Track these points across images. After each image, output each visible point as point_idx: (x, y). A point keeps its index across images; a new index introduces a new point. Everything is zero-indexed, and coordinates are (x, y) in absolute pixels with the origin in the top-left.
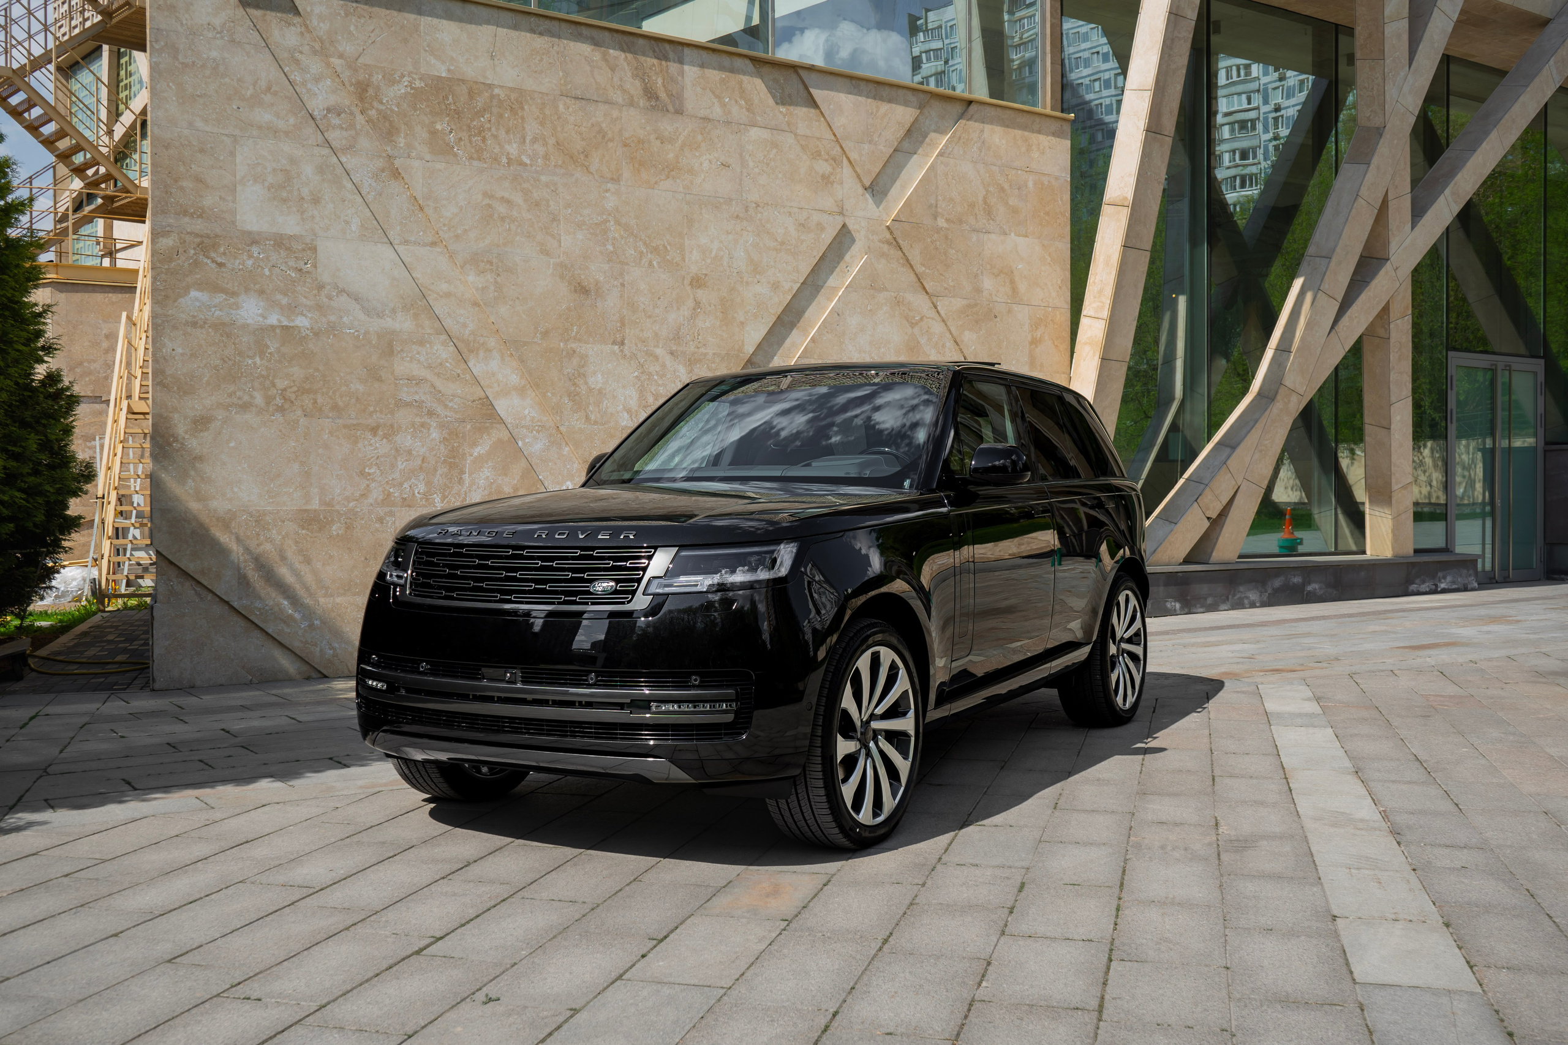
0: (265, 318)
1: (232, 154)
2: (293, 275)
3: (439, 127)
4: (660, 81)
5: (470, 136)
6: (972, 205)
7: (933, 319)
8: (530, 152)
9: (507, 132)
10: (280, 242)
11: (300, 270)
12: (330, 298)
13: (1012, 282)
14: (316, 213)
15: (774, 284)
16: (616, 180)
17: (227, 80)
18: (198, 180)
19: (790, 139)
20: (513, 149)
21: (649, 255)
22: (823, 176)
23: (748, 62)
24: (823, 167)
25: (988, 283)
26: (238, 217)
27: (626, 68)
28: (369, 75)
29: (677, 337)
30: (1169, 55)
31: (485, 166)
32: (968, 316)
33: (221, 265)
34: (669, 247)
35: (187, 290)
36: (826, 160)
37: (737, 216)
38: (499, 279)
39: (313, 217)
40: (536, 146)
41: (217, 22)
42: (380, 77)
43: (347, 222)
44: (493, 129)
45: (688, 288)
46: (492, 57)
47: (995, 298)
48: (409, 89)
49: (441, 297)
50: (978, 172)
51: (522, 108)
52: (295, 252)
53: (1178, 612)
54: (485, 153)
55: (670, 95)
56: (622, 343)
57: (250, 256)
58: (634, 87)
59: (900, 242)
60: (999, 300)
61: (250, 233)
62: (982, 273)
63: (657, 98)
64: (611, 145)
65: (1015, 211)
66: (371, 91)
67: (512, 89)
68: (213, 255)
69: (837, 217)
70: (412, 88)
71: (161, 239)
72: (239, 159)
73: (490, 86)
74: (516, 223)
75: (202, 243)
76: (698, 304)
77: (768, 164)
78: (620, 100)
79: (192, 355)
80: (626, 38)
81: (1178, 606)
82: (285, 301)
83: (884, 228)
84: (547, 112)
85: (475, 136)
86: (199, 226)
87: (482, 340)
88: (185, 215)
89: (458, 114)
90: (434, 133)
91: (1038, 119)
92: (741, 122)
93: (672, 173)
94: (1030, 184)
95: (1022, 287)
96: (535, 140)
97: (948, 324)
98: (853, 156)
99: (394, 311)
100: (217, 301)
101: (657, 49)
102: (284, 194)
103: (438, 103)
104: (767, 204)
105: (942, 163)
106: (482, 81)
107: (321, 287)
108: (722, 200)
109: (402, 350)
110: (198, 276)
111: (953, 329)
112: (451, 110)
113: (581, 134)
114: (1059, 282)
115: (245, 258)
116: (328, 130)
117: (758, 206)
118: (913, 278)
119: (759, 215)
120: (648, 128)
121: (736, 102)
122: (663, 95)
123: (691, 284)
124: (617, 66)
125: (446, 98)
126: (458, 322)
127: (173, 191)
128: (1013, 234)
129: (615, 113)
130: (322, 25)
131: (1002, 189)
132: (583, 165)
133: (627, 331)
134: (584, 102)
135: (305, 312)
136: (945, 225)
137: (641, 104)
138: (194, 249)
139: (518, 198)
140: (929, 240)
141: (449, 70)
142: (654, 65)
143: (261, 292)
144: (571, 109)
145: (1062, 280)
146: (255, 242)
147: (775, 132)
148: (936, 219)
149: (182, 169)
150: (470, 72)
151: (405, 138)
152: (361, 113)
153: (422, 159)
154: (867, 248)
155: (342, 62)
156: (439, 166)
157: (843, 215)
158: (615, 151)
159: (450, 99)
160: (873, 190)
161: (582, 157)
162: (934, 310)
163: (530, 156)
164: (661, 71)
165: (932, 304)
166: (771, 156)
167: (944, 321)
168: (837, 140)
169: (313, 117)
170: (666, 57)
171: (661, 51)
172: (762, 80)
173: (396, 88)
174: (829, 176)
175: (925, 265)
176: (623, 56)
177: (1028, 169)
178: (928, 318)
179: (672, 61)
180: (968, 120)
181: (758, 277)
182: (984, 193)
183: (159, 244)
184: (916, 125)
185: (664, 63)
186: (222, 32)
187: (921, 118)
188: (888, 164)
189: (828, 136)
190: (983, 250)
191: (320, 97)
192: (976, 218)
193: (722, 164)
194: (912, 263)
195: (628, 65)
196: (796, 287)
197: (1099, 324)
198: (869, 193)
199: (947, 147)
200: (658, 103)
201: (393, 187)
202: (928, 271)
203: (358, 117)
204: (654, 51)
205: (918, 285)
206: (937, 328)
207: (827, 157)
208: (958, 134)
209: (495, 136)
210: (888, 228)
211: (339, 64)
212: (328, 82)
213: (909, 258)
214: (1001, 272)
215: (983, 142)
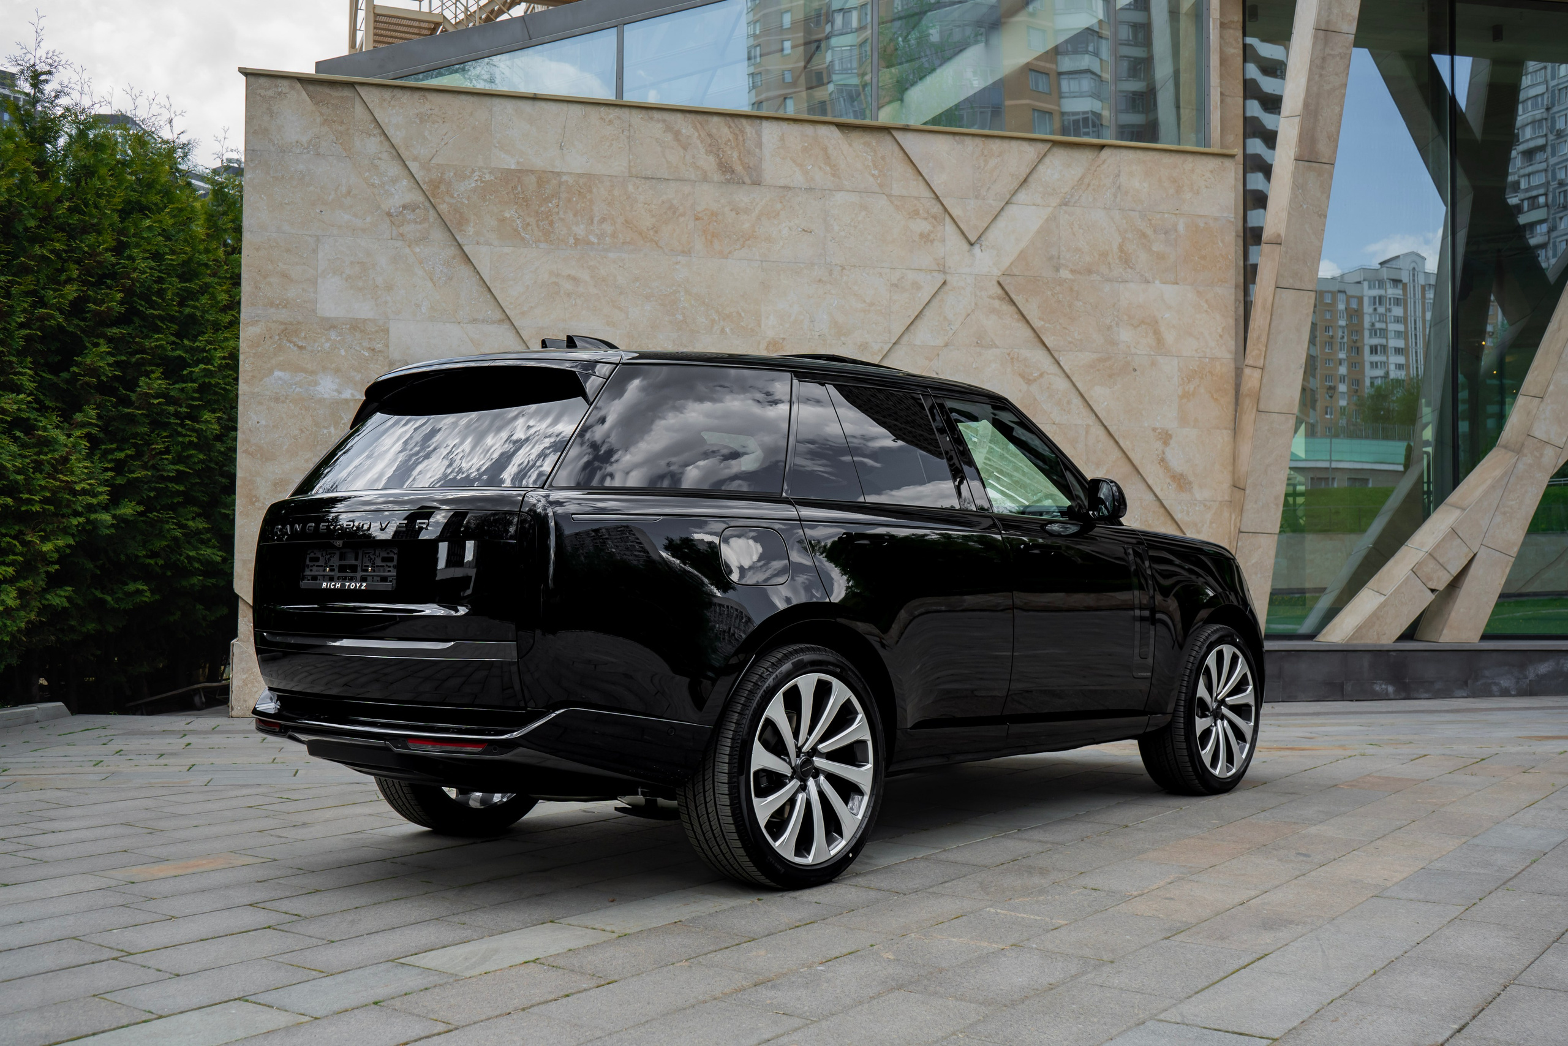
0: (340, 393)
1: (315, 251)
2: (367, 354)
3: (507, 215)
4: (735, 155)
5: (537, 221)
6: (1104, 255)
7: (1055, 374)
8: (597, 231)
9: (575, 215)
10: (356, 326)
11: (373, 350)
13: (1157, 333)
14: (389, 298)
15: (861, 345)
16: (687, 252)
17: (312, 188)
18: (285, 276)
19: (884, 201)
20: (580, 230)
21: (722, 323)
22: (922, 235)
23: (834, 129)
24: (923, 226)
25: (1125, 335)
26: (318, 306)
27: (700, 145)
28: (442, 174)
30: (1321, 75)
31: (552, 247)
32: (1098, 370)
33: (301, 348)
34: (743, 314)
35: (271, 371)
36: (926, 219)
37: (820, 280)
39: (386, 302)
40: (604, 226)
41: (304, 140)
42: (452, 174)
43: (418, 306)
44: (561, 213)
46: (561, 148)
47: (1133, 350)
48: (479, 183)
50: (1113, 219)
51: (591, 192)
52: (368, 334)
53: (1392, 696)
54: (552, 235)
55: (747, 168)
57: (328, 340)
58: (708, 162)
59: (1013, 296)
60: (1139, 352)
61: (328, 319)
62: (1117, 324)
63: (733, 172)
64: (682, 219)
65: (1161, 257)
66: (443, 188)
67: (581, 175)
68: (295, 339)
69: (935, 274)
70: (482, 182)
71: (250, 328)
72: (320, 255)
73: (558, 174)
74: (582, 298)
75: (286, 329)
77: (855, 227)
78: (693, 177)
79: (274, 426)
80: (699, 118)
81: (1391, 689)
82: (358, 377)
83: (995, 283)
84: (616, 193)
85: (543, 220)
86: (283, 315)
88: (271, 307)
89: (526, 201)
90: (502, 220)
91: (1190, 159)
92: (825, 187)
93: (748, 242)
94: (1181, 228)
95: (1169, 337)
96: (603, 220)
97: (1074, 379)
98: (955, 212)
100: (298, 379)
101: (733, 125)
102: (361, 284)
103: (507, 193)
104: (855, 266)
105: (1066, 212)
106: (551, 170)
107: (391, 364)
108: (802, 266)
110: (281, 359)
111: (1079, 385)
112: (519, 198)
113: (650, 211)
114: (1220, 330)
115: (323, 341)
116: (403, 225)
117: (843, 268)
118: (1029, 333)
119: (845, 278)
120: (722, 201)
121: (820, 168)
122: (739, 168)
123: (767, 349)
124: (690, 144)
125: (515, 188)
127: (263, 286)
128: (1157, 282)
129: (687, 189)
130: (398, 133)
131: (1144, 235)
132: (652, 240)
134: (654, 181)
136: (1070, 276)
137: (715, 179)
138: (279, 335)
139: (584, 275)
140: (1049, 293)
141: (518, 163)
142: (729, 140)
143: (337, 371)
144: (640, 189)
145: (1223, 329)
146: (333, 327)
147: (864, 195)
148: (1057, 270)
149: (270, 267)
150: (539, 163)
151: (474, 227)
152: (434, 207)
153: (491, 244)
154: (973, 304)
155: (417, 164)
156: (506, 250)
157: (945, 273)
158: (687, 225)
159: (519, 189)
160: (981, 246)
161: (651, 233)
162: (1056, 366)
163: (597, 235)
164: (737, 145)
165: (1053, 360)
166: (860, 219)
167: (1068, 377)
168: (937, 198)
169: (389, 214)
170: (742, 132)
171: (737, 126)
172: (850, 145)
173: (467, 182)
174: (929, 235)
175: (1043, 319)
176: (696, 134)
177: (1177, 212)
178: (1048, 374)
179: (749, 135)
180: (1099, 166)
181: (843, 339)
182: (1120, 240)
183: (248, 332)
184: (1035, 176)
185: (740, 138)
186: (308, 147)
187: (1041, 168)
188: (999, 218)
189: (928, 194)
190: (1119, 301)
191: (396, 197)
192: (1110, 268)
193: (804, 230)
194: (1028, 318)
195: (702, 142)
196: (887, 348)
197: (1257, 374)
198: (977, 248)
199: (1072, 196)
200: (733, 176)
201: (464, 271)
202: (1047, 325)
203: (432, 212)
204: (730, 127)
205: (1036, 340)
206: (1061, 384)
207: (926, 216)
208: (1086, 181)
209: (562, 220)
210: (999, 283)
211: (414, 166)
212: (405, 182)
213: (1025, 313)
214: (1143, 322)
215: (1119, 187)
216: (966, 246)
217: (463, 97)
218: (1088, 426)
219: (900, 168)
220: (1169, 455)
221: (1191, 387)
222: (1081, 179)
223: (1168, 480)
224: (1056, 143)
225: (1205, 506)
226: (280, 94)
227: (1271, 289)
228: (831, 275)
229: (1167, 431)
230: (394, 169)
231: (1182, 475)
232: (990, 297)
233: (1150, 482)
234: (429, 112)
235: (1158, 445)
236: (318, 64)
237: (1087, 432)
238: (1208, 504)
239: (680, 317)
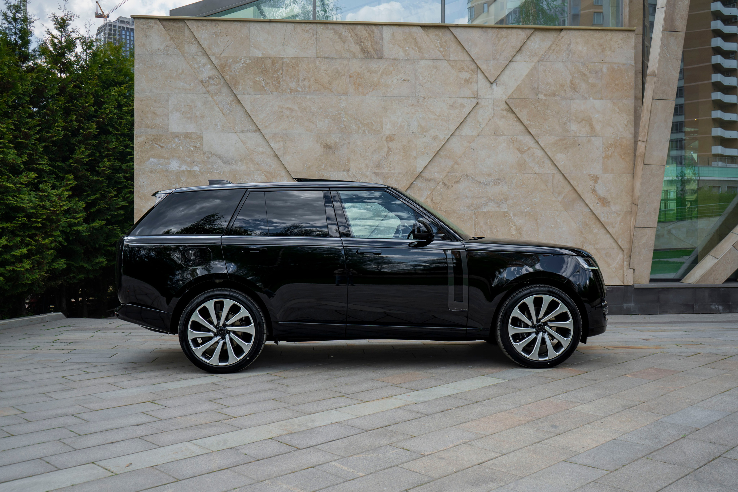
0: (180, 168)
1: (168, 101)
2: (193, 149)
3: (258, 79)
4: (369, 44)
5: (272, 82)
6: (562, 86)
7: (536, 148)
8: (301, 85)
9: (290, 78)
10: (187, 136)
11: (196, 147)
12: (208, 157)
13: (591, 125)
14: (202, 122)
15: (434, 137)
16: (346, 94)
17: (166, 71)
18: (154, 113)
19: (445, 63)
20: (293, 85)
21: (363, 128)
22: (465, 80)
23: (419, 28)
24: (466, 75)
25: (574, 127)
26: (170, 127)
27: (352, 40)
28: (226, 61)
29: (378, 166)
31: (280, 94)
32: (559, 145)
33: (162, 147)
34: (374, 123)
35: (148, 159)
36: (467, 72)
37: (413, 105)
38: (286, 144)
39: (201, 124)
40: (304, 83)
41: (162, 48)
42: (231, 61)
43: (216, 125)
44: (284, 77)
45: (385, 142)
46: (283, 45)
47: (578, 135)
48: (244, 64)
49: (259, 154)
50: (567, 67)
51: (298, 66)
52: (193, 139)
53: (721, 312)
54: (279, 88)
55: (376, 50)
56: (348, 170)
57: (175, 143)
58: (356, 49)
59: (514, 109)
60: (581, 135)
61: (174, 133)
62: (569, 122)
63: (368, 53)
64: (343, 77)
65: (593, 85)
66: (227, 67)
67: (293, 58)
68: (159, 143)
69: (472, 99)
71: (139, 138)
72: (170, 102)
73: (282, 58)
74: (294, 118)
75: (155, 138)
76: (390, 149)
77: (431, 77)
78: (348, 56)
79: (150, 184)
80: (351, 26)
81: (721, 308)
82: (189, 160)
83: (504, 103)
84: (310, 66)
85: (275, 81)
86: (154, 132)
87: (278, 172)
88: (148, 128)
89: (267, 72)
90: (255, 82)
91: (610, 33)
92: (415, 58)
93: (376, 87)
94: (604, 70)
95: (598, 128)
96: (304, 80)
97: (546, 150)
98: (483, 67)
99: (236, 162)
100: (161, 162)
101: (368, 29)
102: (189, 116)
103: (258, 69)
104: (430, 97)
105: (542, 65)
106: (278, 56)
107: (204, 153)
108: (404, 98)
109: (240, 178)
110: (153, 152)
111: (549, 154)
112: (263, 71)
113: (327, 74)
114: (626, 122)
115: (172, 143)
116: (208, 87)
117: (425, 98)
118: (521, 128)
119: (425, 103)
120: (363, 67)
122: (371, 51)
123: (386, 140)
124: (346, 40)
125: (261, 66)
126: (267, 165)
127: (144, 118)
128: (591, 99)
129: (345, 62)
130: (205, 42)
131: (584, 75)
132: (328, 88)
133: (351, 164)
134: (329, 59)
135: (197, 164)
136: (544, 98)
137: (360, 57)
138: (152, 141)
139: (295, 107)
140: (533, 107)
141: (263, 54)
142: (366, 37)
143: (179, 157)
144: (322, 64)
145: (628, 122)
146: (177, 137)
147: (435, 61)
148: (537, 95)
149: (147, 109)
150: (272, 53)
151: (242, 86)
152: (223, 77)
153: (250, 94)
154: (493, 114)
155: (214, 57)
156: (257, 96)
157: (477, 98)
158: (345, 80)
159: (263, 66)
160: (497, 84)
161: (328, 85)
162: (537, 144)
163: (301, 87)
164: (370, 39)
165: (535, 141)
166: (433, 73)
167: (543, 149)
168: (473, 61)
169: (202, 82)
170: (373, 32)
171: (370, 30)
172: (428, 36)
173: (238, 65)
174: (469, 79)
175: (529, 120)
176: (350, 35)
177: (603, 62)
178: (532, 148)
179: (376, 34)
180: (560, 40)
181: (424, 134)
182: (571, 78)
183: (138, 141)
184: (525, 46)
185: (372, 35)
186: (164, 51)
187: (528, 42)
188: (506, 69)
189: (468, 59)
190: (570, 109)
191: (205, 73)
192: (565, 92)
193: (404, 80)
194: (521, 120)
195: (352, 39)
196: (447, 137)
197: (643, 145)
198: (494, 86)
199: (545, 56)
200: (369, 55)
201: (238, 107)
202: (531, 123)
203: (222, 79)
204: (366, 30)
205: (526, 131)
206: (539, 153)
207: (468, 70)
208: (553, 48)
209: (284, 80)
210: (506, 103)
211: (213, 58)
212: (209, 66)
213: (520, 117)
214: (583, 120)
215: (571, 51)
216: (488, 85)
217: (236, 23)
218: (554, 174)
219: (453, 47)
220: (597, 188)
221: (610, 153)
222: (550, 47)
223: (597, 201)
224: (536, 29)
225: (617, 214)
226: (150, 26)
227: (651, 100)
228: (418, 102)
229: (596, 176)
230: (203, 60)
231: (604, 198)
232: (501, 110)
233: (587, 202)
234: (220, 31)
235: (592, 183)
236: (171, 11)
237: (553, 177)
238: (619, 213)
239: (342, 126)
